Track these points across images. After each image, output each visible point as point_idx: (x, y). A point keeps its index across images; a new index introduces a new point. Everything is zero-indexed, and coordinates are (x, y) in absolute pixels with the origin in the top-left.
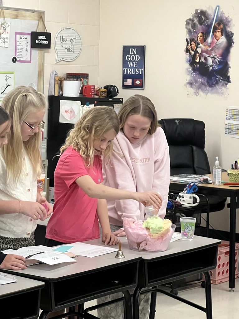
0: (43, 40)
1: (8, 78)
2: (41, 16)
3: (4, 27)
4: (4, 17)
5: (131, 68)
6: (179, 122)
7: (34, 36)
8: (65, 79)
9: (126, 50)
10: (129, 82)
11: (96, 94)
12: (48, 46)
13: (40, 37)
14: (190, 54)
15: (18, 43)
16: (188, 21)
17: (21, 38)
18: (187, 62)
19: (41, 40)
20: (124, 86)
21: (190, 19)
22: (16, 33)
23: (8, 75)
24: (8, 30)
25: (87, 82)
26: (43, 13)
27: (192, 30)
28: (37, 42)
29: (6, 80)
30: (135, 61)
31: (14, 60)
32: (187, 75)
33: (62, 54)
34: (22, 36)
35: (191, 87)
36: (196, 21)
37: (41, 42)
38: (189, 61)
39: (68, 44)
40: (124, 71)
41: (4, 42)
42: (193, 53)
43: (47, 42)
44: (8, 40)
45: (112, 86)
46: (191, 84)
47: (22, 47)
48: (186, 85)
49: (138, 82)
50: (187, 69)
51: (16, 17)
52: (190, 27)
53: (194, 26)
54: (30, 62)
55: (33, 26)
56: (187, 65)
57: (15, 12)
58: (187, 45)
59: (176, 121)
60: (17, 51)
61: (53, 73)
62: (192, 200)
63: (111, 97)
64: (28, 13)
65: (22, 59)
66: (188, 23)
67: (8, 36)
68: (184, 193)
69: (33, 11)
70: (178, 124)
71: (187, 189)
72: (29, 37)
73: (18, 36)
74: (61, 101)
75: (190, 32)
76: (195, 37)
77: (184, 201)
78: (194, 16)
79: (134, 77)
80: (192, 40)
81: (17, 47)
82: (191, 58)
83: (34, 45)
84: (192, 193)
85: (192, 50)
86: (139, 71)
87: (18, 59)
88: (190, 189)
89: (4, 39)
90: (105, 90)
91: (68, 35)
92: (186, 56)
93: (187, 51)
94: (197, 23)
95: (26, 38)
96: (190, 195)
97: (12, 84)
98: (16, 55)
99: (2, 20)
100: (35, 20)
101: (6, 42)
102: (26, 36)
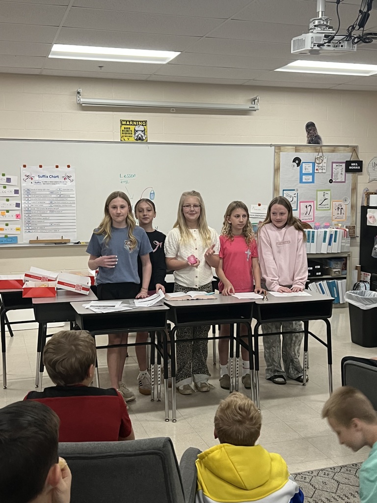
0: (355, 166)
2: (354, 149)
3: (322, 159)
4: (322, 152)
7: (348, 164)
12: (361, 170)
13: (352, 164)
15: (334, 170)
17: (337, 166)
19: (353, 166)
22: (333, 163)
23: (325, 192)
24: (325, 160)
26: (357, 147)
28: (350, 168)
29: (324, 195)
31: (331, 181)
34: (337, 164)
37: (354, 167)
41: (322, 169)
43: (359, 168)
44: (325, 168)
47: (337, 172)
51: (333, 151)
54: (344, 182)
55: (348, 156)
57: (332, 148)
60: (333, 175)
61: (365, 189)
64: (343, 148)
65: (337, 181)
67: (325, 165)
69: (348, 146)
72: (344, 165)
73: (334, 165)
74: (368, 210)
81: (333, 172)
83: (348, 170)
87: (333, 181)
89: (322, 167)
95: (341, 166)
97: (329, 198)
98: (332, 177)
99: (321, 154)
100: (350, 152)
101: (324, 169)
102: (341, 164)
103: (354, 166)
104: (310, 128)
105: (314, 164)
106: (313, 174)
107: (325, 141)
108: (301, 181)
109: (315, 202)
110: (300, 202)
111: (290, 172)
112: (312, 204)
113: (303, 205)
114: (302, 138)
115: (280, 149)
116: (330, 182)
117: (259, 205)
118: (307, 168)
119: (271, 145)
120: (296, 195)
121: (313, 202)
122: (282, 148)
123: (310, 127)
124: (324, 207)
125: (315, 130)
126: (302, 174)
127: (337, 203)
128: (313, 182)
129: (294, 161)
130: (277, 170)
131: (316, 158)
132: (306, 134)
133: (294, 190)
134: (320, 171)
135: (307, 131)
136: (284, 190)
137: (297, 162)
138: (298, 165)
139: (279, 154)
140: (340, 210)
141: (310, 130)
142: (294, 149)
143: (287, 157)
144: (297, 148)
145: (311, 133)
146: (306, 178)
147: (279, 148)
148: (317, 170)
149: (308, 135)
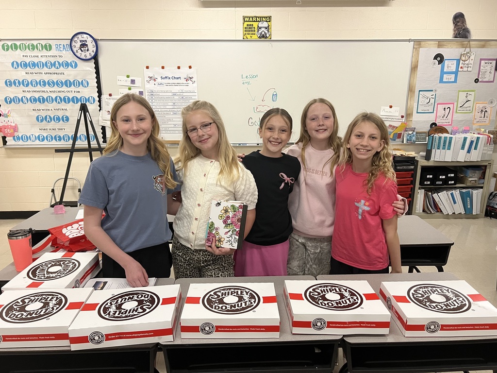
1: (468, 95)
3: (469, 55)
4: (470, 47)
15: (482, 68)
22: (481, 60)
23: (469, 93)
24: (472, 57)
29: (467, 97)
31: (477, 81)
34: (486, 62)
41: (468, 67)
44: (472, 66)
47: (485, 70)
51: (483, 46)
54: (493, 82)
57: (482, 43)
60: (481, 73)
65: (484, 80)
67: (472, 62)
72: (494, 63)
73: (483, 62)
81: (481, 70)
87: (480, 80)
89: (467, 64)
95: (491, 63)
97: (472, 100)
98: (478, 77)
99: (468, 50)
101: (470, 67)
102: (491, 62)
104: (458, 20)
105: (458, 61)
106: (456, 73)
107: (475, 35)
108: (441, 81)
109: (456, 103)
110: (438, 104)
111: (429, 70)
112: (451, 106)
113: (441, 107)
114: (448, 31)
115: (420, 44)
116: (475, 82)
117: (391, 107)
118: (451, 66)
119: (409, 40)
120: (434, 96)
121: (453, 104)
122: (423, 43)
123: (459, 18)
124: (465, 109)
125: (464, 21)
126: (443, 73)
127: (481, 106)
128: (455, 81)
129: (435, 58)
130: (414, 68)
131: (461, 55)
132: (451, 26)
133: (432, 91)
134: (465, 69)
135: (454, 23)
136: (420, 91)
137: (439, 59)
138: (440, 62)
139: (419, 51)
140: (484, 113)
141: (458, 22)
142: (436, 44)
143: (428, 53)
144: (440, 43)
145: (458, 26)
146: (448, 77)
147: (418, 43)
148: (461, 68)
149: (455, 27)
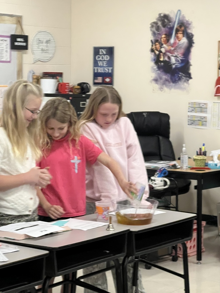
2: (19, 20)
5: (101, 67)
6: (147, 115)
7: (14, 38)
8: (42, 78)
9: (97, 51)
10: (100, 80)
11: (70, 91)
12: (26, 48)
13: (19, 40)
14: (155, 53)
16: (153, 24)
18: (152, 61)
20: (95, 84)
21: (154, 23)
25: (62, 80)
26: (21, 17)
27: (156, 32)
28: (16, 44)
30: (104, 61)
32: (152, 72)
33: (39, 55)
34: (1, 39)
35: (157, 83)
36: (160, 23)
37: (20, 44)
38: (154, 60)
39: (43, 46)
40: (94, 70)
42: (157, 52)
43: (25, 44)
45: (84, 83)
46: (156, 80)
47: (2, 48)
48: (151, 82)
49: (108, 80)
50: (152, 67)
52: (154, 29)
53: (158, 28)
54: (9, 62)
55: (11, 29)
56: (152, 64)
58: (152, 46)
59: (144, 114)
61: (30, 72)
62: (162, 183)
63: (84, 93)
64: (7, 18)
65: (2, 60)
66: (152, 26)
68: (155, 177)
69: (12, 16)
70: (145, 116)
71: (158, 174)
72: (9, 40)
75: (154, 34)
76: (159, 38)
77: (155, 184)
78: (158, 19)
79: (104, 75)
80: (157, 41)
82: (156, 58)
83: (14, 47)
84: (163, 177)
85: (157, 50)
86: (109, 69)
88: (161, 173)
90: (79, 87)
91: (44, 38)
92: (151, 56)
93: (152, 51)
94: (161, 26)
96: (160, 179)
100: (14, 24)
102: (6, 39)
103: (20, 42)
